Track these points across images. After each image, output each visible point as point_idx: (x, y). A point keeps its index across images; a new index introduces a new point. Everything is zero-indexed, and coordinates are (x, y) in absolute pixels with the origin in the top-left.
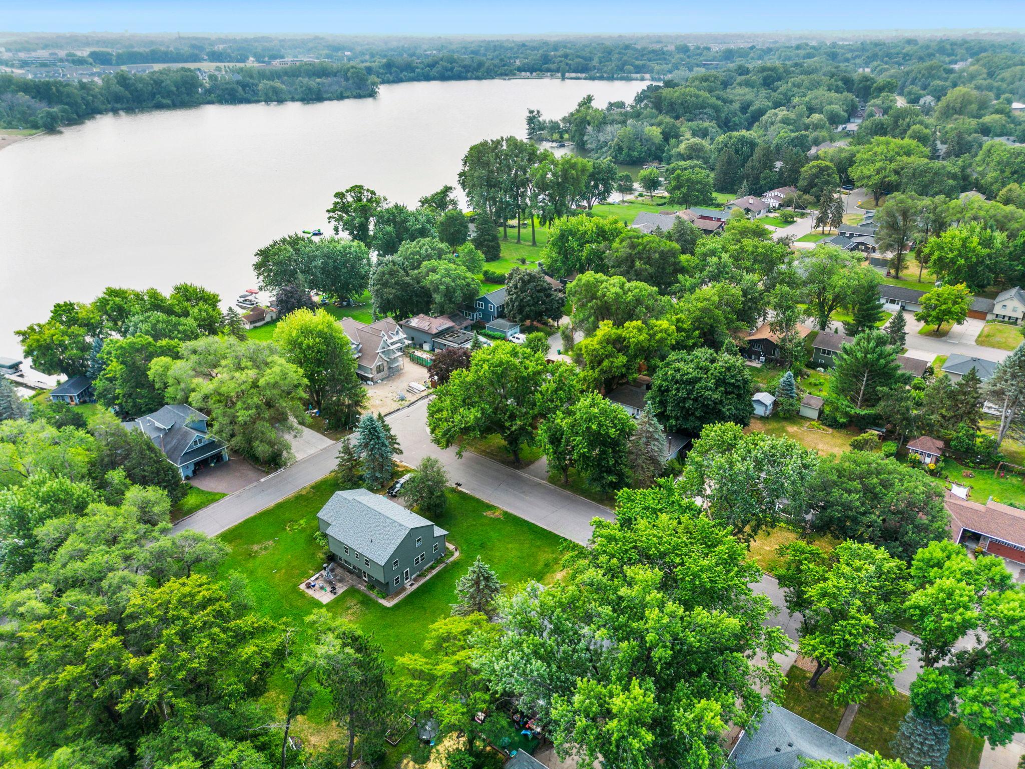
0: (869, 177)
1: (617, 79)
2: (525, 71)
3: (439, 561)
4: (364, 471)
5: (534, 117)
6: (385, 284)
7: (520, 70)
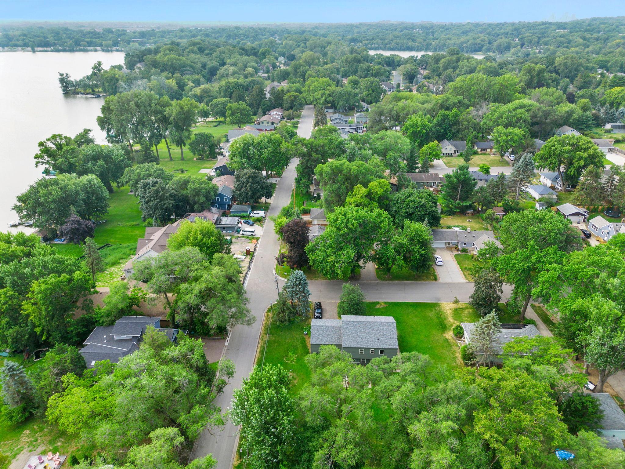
1: (77, 51)
5: (65, 78)
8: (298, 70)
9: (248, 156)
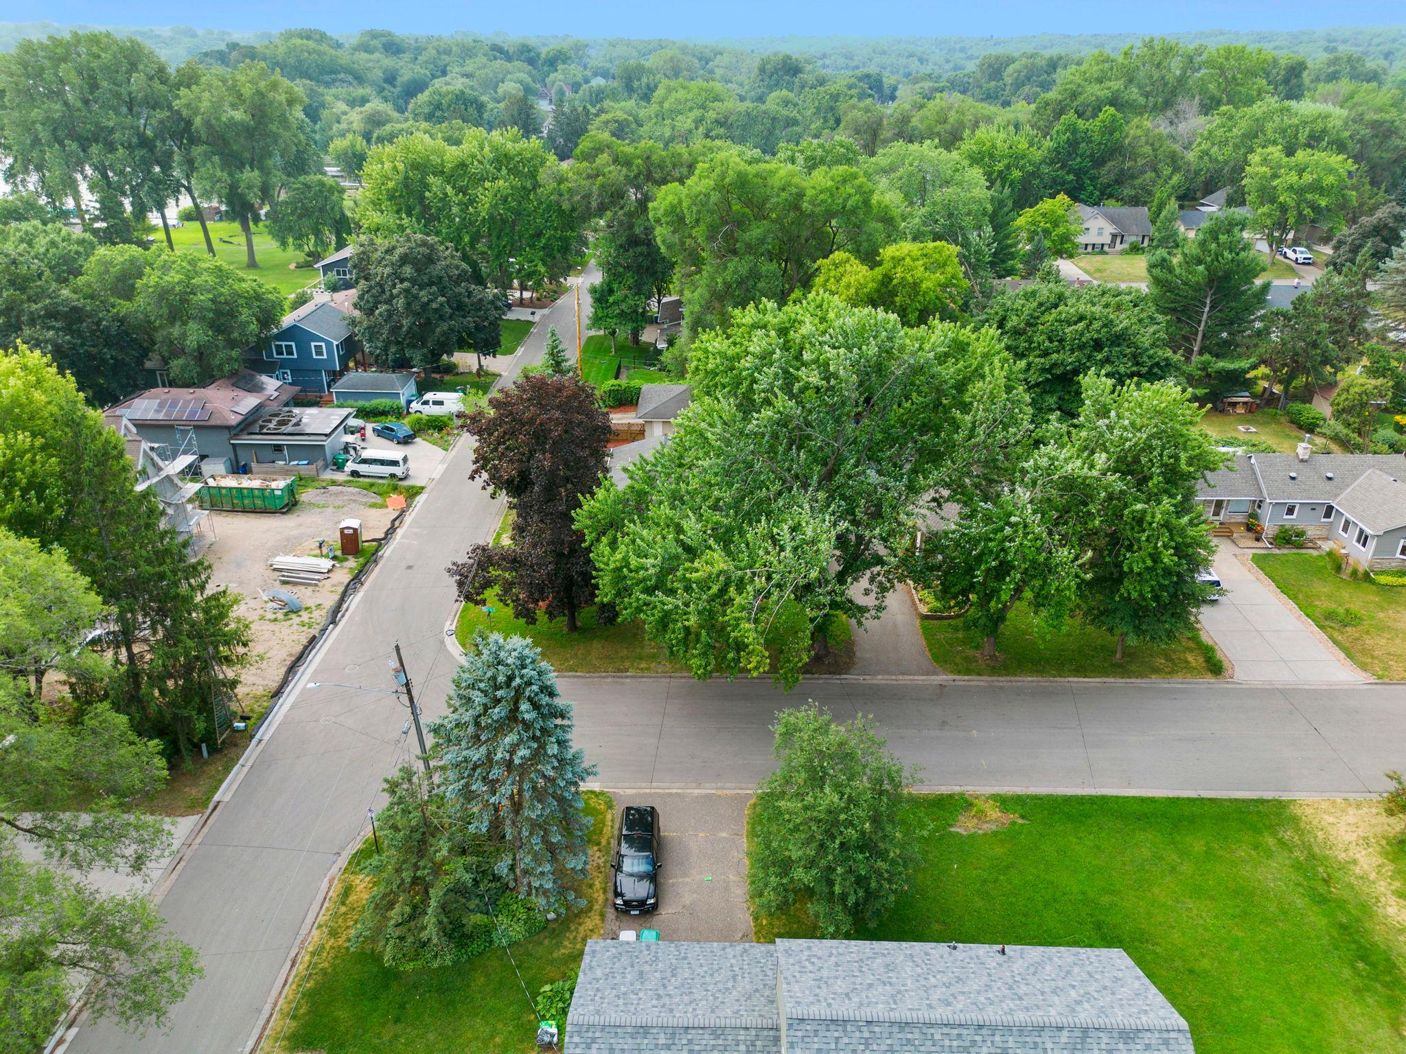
8: (636, 84)
9: (426, 208)
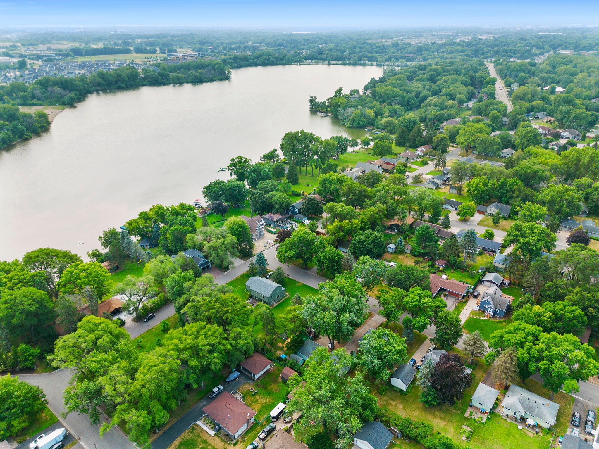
0: (462, 143)
1: (358, 65)
2: (308, 59)
3: (283, 298)
4: (257, 271)
5: (313, 100)
6: (257, 202)
7: (306, 58)
